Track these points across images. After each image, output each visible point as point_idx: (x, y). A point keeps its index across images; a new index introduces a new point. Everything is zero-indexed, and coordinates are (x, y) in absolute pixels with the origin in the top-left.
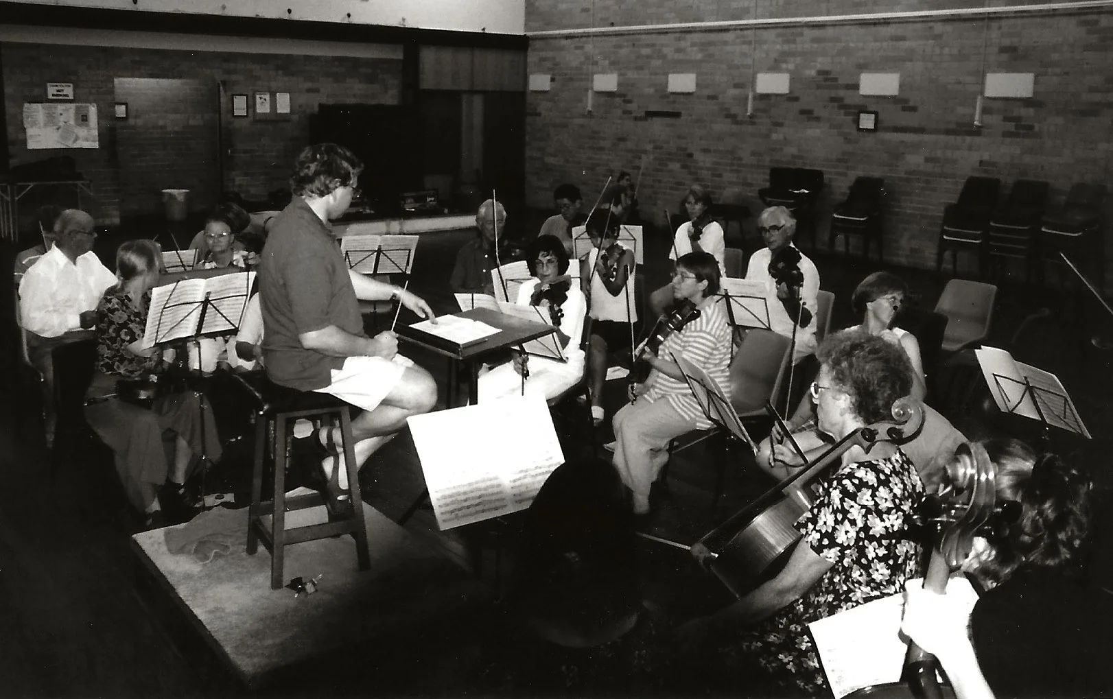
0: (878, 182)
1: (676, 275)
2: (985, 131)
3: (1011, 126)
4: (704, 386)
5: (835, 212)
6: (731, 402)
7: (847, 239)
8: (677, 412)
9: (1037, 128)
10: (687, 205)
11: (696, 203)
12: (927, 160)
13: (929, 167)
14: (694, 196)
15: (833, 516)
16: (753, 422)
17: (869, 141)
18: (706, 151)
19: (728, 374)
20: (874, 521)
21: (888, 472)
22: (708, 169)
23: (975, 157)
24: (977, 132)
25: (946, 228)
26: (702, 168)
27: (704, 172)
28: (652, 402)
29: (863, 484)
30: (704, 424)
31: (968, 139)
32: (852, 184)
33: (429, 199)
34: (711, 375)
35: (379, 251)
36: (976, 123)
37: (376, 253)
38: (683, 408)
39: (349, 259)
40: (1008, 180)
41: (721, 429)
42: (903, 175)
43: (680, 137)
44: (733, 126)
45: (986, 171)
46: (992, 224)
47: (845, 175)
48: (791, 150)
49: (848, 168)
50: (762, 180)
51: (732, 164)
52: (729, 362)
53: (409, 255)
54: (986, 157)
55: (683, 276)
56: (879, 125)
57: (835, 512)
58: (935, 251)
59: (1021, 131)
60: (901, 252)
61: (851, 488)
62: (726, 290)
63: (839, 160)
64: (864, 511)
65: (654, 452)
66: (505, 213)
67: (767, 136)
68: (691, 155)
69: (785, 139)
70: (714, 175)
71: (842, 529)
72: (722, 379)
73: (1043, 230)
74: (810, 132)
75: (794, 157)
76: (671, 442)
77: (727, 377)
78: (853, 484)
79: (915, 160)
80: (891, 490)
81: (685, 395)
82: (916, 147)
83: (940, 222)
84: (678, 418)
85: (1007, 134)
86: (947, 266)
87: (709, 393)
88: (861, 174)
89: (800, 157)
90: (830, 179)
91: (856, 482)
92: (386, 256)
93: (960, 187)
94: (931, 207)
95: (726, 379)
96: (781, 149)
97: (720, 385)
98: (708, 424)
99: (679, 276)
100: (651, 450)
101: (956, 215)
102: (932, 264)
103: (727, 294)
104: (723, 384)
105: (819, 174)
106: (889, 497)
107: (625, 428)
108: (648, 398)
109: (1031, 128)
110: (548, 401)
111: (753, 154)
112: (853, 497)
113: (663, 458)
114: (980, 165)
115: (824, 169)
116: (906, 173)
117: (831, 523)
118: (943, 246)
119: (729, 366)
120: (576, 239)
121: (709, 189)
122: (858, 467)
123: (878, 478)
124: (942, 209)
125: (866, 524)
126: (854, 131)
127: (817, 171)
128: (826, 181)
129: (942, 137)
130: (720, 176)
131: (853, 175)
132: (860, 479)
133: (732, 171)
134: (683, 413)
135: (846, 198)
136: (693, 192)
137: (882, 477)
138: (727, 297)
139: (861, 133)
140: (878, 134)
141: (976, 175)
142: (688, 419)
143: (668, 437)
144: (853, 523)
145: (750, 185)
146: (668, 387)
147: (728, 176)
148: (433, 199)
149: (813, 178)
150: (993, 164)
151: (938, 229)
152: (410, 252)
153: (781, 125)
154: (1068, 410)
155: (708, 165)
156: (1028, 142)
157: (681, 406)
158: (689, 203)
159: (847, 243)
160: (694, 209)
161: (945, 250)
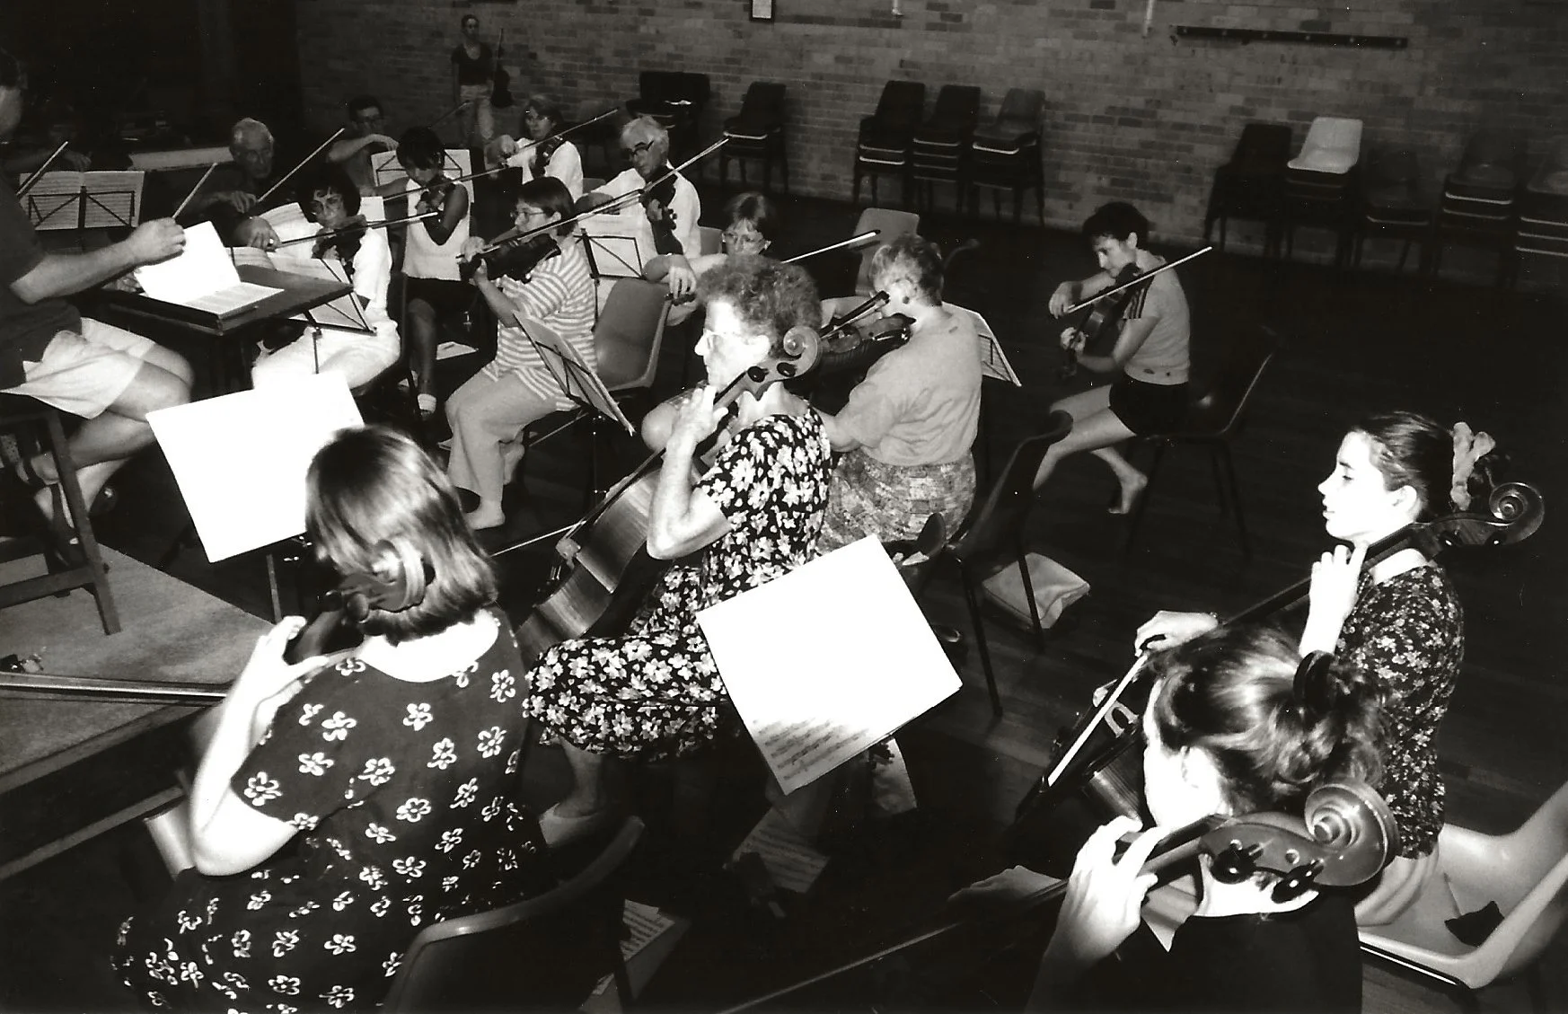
0: (780, 89)
1: (517, 214)
2: (904, 22)
3: (935, 16)
4: (560, 354)
5: (724, 130)
6: (597, 374)
7: (742, 165)
8: (528, 389)
9: (965, 19)
10: (528, 121)
11: (540, 118)
12: (838, 59)
13: (841, 69)
14: (536, 108)
15: (754, 470)
16: (628, 396)
17: (767, 34)
18: (552, 49)
19: (591, 338)
20: (790, 486)
21: (805, 432)
22: (557, 75)
23: (895, 55)
24: (896, 23)
25: (863, 147)
26: (550, 74)
27: (554, 79)
28: (496, 380)
29: (782, 441)
30: (566, 405)
31: (887, 32)
32: (745, 93)
33: (158, 123)
34: (570, 341)
35: (84, 195)
36: (895, 11)
37: (78, 199)
38: (538, 384)
39: (36, 207)
40: (934, 85)
41: (586, 408)
42: (808, 80)
43: (518, 31)
44: (589, 15)
45: (907, 74)
46: (916, 141)
47: (736, 80)
48: (666, 48)
49: (742, 71)
50: (628, 88)
51: (589, 68)
52: (592, 324)
53: (133, 201)
54: (907, 55)
55: (526, 213)
56: (778, 14)
57: (756, 466)
58: (851, 177)
59: (948, 23)
60: (809, 179)
61: (772, 444)
62: (584, 230)
63: (728, 61)
64: (783, 471)
65: (505, 444)
66: (271, 137)
67: (634, 29)
68: (533, 56)
69: (658, 32)
70: (567, 83)
71: (759, 487)
72: (584, 345)
73: (975, 147)
74: (688, 24)
75: (670, 55)
76: (526, 430)
77: (591, 341)
78: (774, 438)
79: (823, 60)
80: (807, 454)
81: (538, 368)
82: (824, 40)
83: (856, 140)
84: (529, 397)
85: (931, 27)
86: (865, 195)
87: (567, 362)
88: (756, 78)
89: (679, 57)
90: (719, 87)
91: (777, 436)
92: (95, 201)
93: (879, 95)
94: (842, 121)
95: (589, 344)
96: (653, 48)
97: (580, 353)
98: (569, 403)
99: (522, 215)
100: (500, 442)
101: (873, 130)
102: (848, 194)
103: (585, 235)
104: (586, 353)
105: (704, 80)
106: (805, 461)
107: (462, 415)
108: (488, 373)
109: (958, 18)
110: (353, 390)
111: (617, 53)
112: (774, 452)
113: (516, 453)
114: (901, 66)
115: (710, 73)
116: (814, 76)
117: (750, 480)
118: (860, 169)
119: (593, 329)
120: (377, 171)
121: (561, 103)
122: (776, 421)
123: (795, 436)
124: (858, 122)
125: (782, 488)
126: (745, 21)
127: (701, 75)
128: (713, 88)
129: (855, 30)
130: (574, 84)
131: (748, 80)
132: (780, 434)
133: (590, 78)
134: (535, 390)
135: (739, 111)
136: (534, 104)
137: (799, 436)
138: (585, 239)
139: (755, 25)
140: (777, 24)
141: (897, 79)
142: (544, 398)
143: (519, 424)
144: (770, 482)
145: (616, 95)
146: (516, 358)
147: (585, 85)
148: (164, 123)
149: (697, 86)
150: (914, 65)
151: (853, 149)
152: (133, 197)
153: (651, 13)
154: (994, 355)
155: (558, 69)
156: (957, 36)
157: (534, 381)
158: (530, 118)
159: (743, 172)
160: (537, 125)
161: (862, 176)
